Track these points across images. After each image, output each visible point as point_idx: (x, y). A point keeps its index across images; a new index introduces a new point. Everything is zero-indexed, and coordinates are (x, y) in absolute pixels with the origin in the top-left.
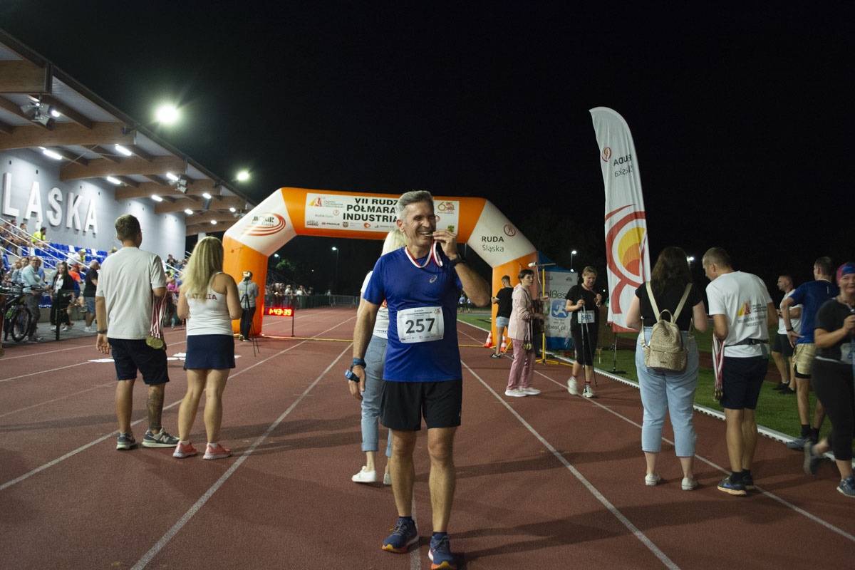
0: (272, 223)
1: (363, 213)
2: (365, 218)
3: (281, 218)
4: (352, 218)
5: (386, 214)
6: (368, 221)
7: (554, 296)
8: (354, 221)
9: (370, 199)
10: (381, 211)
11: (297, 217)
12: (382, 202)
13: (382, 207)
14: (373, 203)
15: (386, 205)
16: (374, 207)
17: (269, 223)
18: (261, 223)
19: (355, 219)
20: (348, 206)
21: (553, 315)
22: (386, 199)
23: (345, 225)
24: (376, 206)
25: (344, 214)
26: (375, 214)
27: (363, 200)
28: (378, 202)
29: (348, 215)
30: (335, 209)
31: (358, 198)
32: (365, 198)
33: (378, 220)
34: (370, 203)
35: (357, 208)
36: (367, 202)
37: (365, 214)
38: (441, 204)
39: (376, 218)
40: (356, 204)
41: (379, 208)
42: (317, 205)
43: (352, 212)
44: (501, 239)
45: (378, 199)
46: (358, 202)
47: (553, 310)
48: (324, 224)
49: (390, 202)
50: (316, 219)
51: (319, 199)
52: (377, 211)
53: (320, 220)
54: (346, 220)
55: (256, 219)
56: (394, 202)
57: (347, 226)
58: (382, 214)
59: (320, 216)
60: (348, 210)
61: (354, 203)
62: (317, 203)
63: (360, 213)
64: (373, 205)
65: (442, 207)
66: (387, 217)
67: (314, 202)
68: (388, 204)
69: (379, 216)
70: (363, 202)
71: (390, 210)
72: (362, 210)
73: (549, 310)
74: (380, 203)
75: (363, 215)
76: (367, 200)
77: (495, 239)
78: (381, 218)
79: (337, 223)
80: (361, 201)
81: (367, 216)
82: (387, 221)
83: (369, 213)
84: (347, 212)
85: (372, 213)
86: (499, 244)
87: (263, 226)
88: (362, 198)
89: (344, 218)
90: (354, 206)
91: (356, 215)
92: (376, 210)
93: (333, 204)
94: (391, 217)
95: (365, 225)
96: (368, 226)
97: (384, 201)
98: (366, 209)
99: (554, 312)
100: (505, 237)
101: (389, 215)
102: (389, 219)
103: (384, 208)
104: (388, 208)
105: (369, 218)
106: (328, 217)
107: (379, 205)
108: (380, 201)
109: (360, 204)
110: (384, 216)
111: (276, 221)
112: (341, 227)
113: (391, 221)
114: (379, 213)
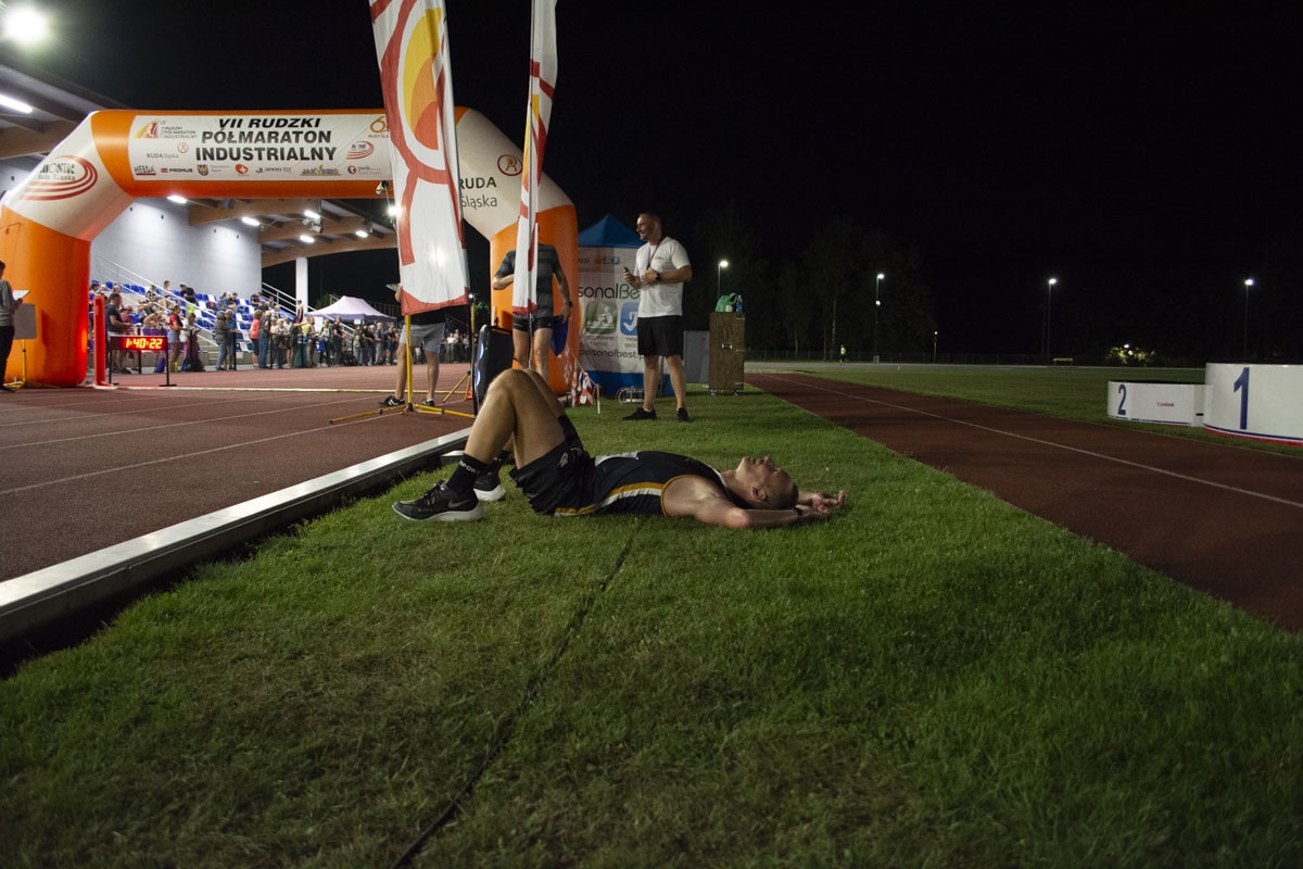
0: (71, 175)
1: (231, 145)
2: (235, 155)
3: (87, 165)
4: (212, 158)
5: (273, 144)
6: (242, 161)
7: (624, 294)
8: (216, 162)
9: (247, 119)
10: (264, 142)
11: (117, 162)
12: (268, 124)
13: (266, 131)
14: (250, 126)
15: (273, 129)
16: (251, 133)
17: (67, 174)
18: (55, 177)
19: (219, 158)
20: (205, 133)
21: (624, 330)
22: (277, 117)
23: (203, 170)
24: (255, 130)
25: (198, 150)
26: (253, 145)
27: (234, 121)
28: (261, 124)
29: (205, 151)
30: (181, 140)
31: (225, 118)
32: (238, 118)
33: (260, 158)
34: (245, 128)
35: (220, 137)
36: (239, 126)
37: (234, 147)
38: (378, 120)
39: (255, 154)
40: (219, 129)
41: (261, 133)
42: (148, 136)
43: (211, 144)
44: (492, 182)
45: (262, 118)
46: (222, 125)
47: (622, 321)
48: (164, 170)
49: (282, 123)
50: (149, 163)
51: (154, 125)
52: (257, 140)
53: (157, 165)
54: (202, 162)
55: (46, 169)
56: (290, 122)
57: (207, 173)
58: (266, 145)
59: (156, 156)
60: (204, 141)
61: (216, 128)
62: (149, 132)
63: (226, 145)
64: (251, 130)
65: (378, 126)
66: (276, 150)
67: (144, 130)
68: (278, 126)
69: (260, 150)
70: (232, 126)
71: (280, 138)
72: (230, 141)
73: (615, 321)
74: (264, 125)
75: (231, 150)
76: (241, 121)
77: (480, 183)
78: (264, 154)
79: (187, 168)
80: (230, 122)
81: (238, 150)
82: (276, 158)
83: (243, 146)
84: (202, 146)
85: (248, 145)
86: (489, 192)
87: (57, 181)
88: (232, 117)
89: (198, 158)
90: (214, 133)
91: (218, 150)
92: (254, 139)
93: (178, 132)
94: (282, 150)
95: (238, 167)
96: (243, 170)
97: (273, 121)
98: (236, 138)
99: (626, 325)
100: (499, 177)
101: (278, 146)
102: (279, 154)
103: (270, 133)
104: (277, 134)
105: (242, 155)
106: (170, 157)
107: (261, 129)
108: (265, 121)
109: (227, 129)
110: (269, 150)
111: (79, 172)
112: (196, 176)
113: (283, 158)
114: (259, 145)
